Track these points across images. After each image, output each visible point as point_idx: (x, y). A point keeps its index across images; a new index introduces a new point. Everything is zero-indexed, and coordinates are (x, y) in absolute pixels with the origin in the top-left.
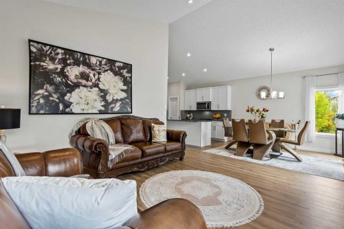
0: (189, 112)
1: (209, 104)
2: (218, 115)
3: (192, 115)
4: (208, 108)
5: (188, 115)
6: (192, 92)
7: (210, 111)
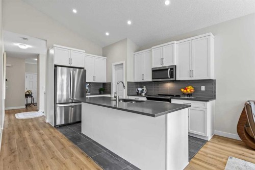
0: (141, 84)
1: (173, 70)
2: (190, 89)
3: (145, 88)
4: (172, 76)
5: (140, 89)
6: (144, 53)
7: (175, 81)
